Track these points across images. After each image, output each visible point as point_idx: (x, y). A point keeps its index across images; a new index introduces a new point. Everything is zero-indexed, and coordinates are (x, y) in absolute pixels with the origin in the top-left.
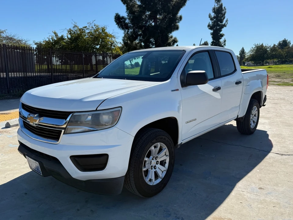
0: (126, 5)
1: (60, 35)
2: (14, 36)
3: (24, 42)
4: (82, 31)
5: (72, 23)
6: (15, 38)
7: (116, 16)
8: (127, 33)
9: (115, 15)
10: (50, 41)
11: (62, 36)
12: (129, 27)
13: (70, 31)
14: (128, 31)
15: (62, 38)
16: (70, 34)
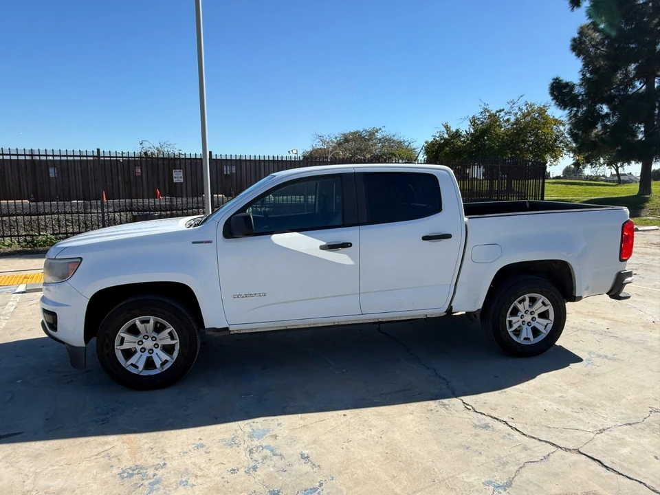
0: (582, 57)
1: (453, 129)
2: (394, 136)
3: (406, 144)
4: (494, 118)
5: (480, 106)
6: (395, 138)
7: (554, 83)
8: (575, 115)
9: (552, 81)
10: (437, 141)
11: (457, 131)
12: (581, 103)
13: (473, 122)
14: (577, 111)
15: (457, 135)
16: (473, 125)
